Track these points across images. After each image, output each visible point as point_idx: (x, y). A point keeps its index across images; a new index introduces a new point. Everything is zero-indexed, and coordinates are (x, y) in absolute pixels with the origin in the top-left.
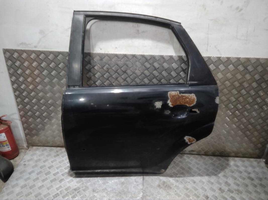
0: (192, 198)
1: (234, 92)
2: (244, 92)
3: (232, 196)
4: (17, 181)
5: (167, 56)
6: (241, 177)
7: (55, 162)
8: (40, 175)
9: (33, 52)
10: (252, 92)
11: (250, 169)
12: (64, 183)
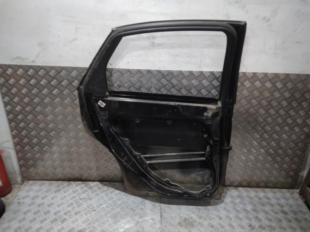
7: (56, 199)
8: (38, 214)
9: (31, 67)
10: (282, 112)
11: (283, 201)
12: (67, 223)
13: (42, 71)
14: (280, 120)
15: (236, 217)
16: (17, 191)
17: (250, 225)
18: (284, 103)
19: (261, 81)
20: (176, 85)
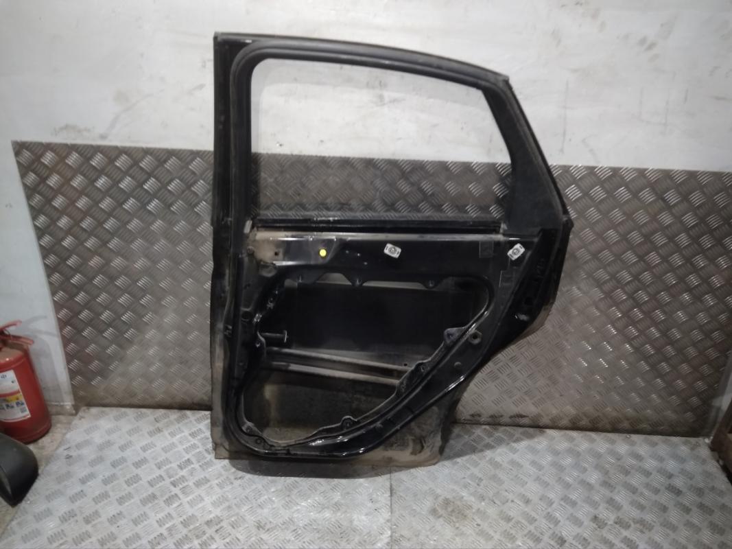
0: (520, 544)
1: (630, 257)
3: (626, 537)
4: (49, 502)
6: (647, 486)
7: (152, 450)
8: (112, 484)
9: (98, 149)
10: (677, 260)
11: (671, 465)
12: (179, 506)
13: (124, 157)
14: (671, 279)
15: (562, 499)
16: (64, 431)
17: (595, 518)
18: (683, 239)
19: (631, 187)
20: (433, 195)
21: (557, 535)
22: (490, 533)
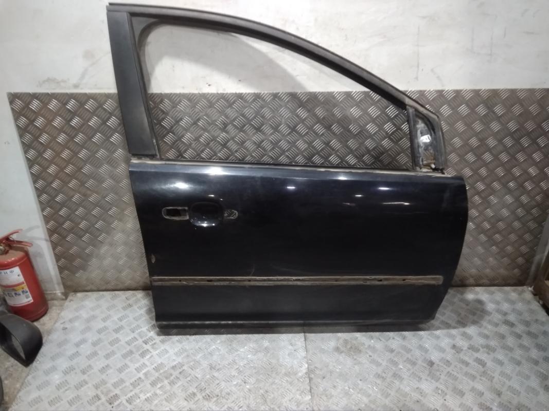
2: (487, 157)
4: (54, 361)
5: (340, 92)
6: (489, 322)
7: (126, 320)
8: (99, 346)
9: (72, 96)
10: (504, 157)
11: (506, 306)
12: (150, 357)
14: (500, 172)
17: (454, 347)
19: (469, 103)
20: (324, 118)
21: (427, 360)
22: (379, 361)
